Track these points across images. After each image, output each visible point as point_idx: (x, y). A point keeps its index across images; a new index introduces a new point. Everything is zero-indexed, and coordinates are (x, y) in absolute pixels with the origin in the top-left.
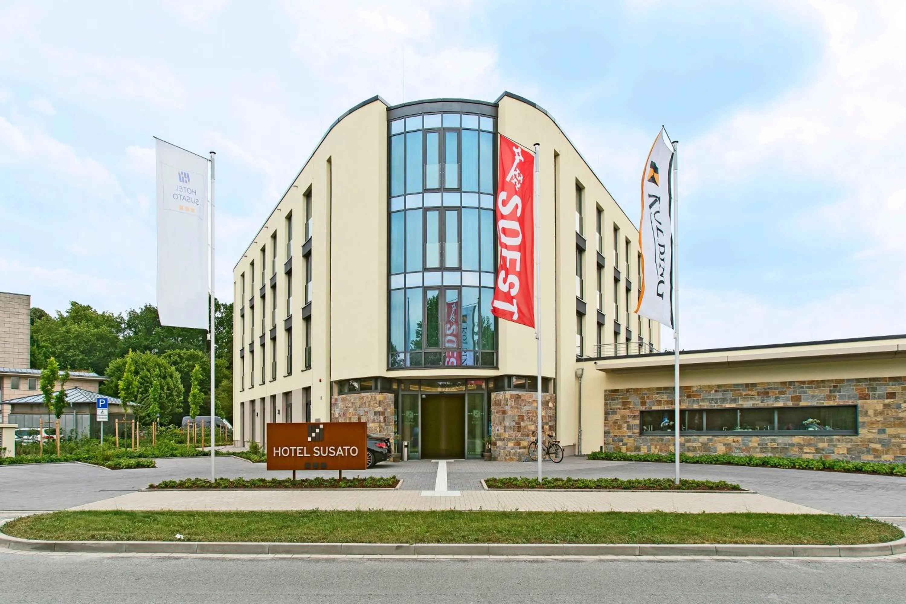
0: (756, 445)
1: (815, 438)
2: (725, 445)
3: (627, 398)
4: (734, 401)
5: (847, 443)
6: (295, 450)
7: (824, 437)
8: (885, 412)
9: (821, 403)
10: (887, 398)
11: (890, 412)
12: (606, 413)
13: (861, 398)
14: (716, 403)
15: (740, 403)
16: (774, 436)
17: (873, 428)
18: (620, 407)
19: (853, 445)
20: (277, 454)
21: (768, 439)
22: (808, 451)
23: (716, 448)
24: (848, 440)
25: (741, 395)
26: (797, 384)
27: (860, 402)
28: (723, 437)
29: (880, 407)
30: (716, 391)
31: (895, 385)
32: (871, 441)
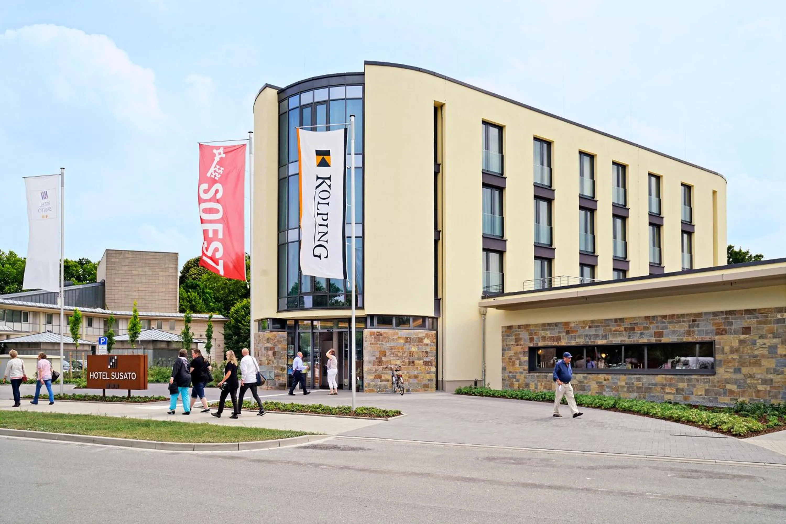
0: (623, 384)
1: (676, 377)
2: (597, 383)
3: (519, 335)
4: (605, 337)
5: (705, 383)
6: (101, 374)
7: (683, 377)
8: (741, 349)
9: (681, 339)
10: (743, 334)
11: (745, 349)
12: (503, 350)
13: (718, 334)
14: (590, 339)
15: (610, 339)
16: (640, 374)
17: (730, 367)
18: (513, 343)
19: (711, 386)
20: (92, 377)
21: (634, 378)
22: (670, 391)
23: (590, 386)
24: (706, 380)
25: (611, 331)
26: (659, 318)
27: (717, 338)
28: (596, 375)
29: (736, 344)
30: (590, 327)
31: (751, 319)
32: (727, 381)
